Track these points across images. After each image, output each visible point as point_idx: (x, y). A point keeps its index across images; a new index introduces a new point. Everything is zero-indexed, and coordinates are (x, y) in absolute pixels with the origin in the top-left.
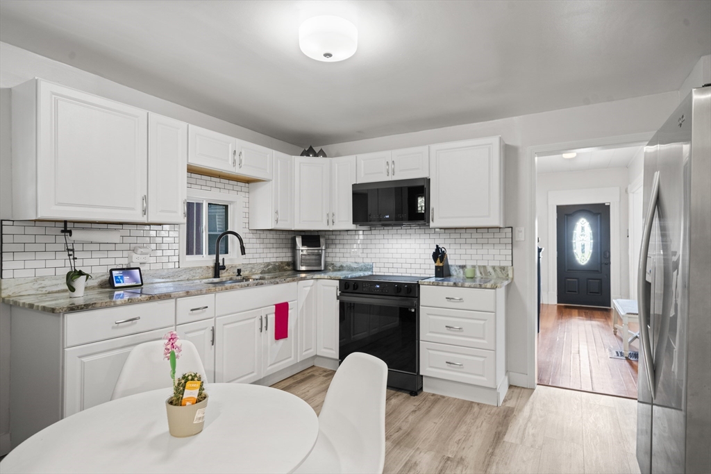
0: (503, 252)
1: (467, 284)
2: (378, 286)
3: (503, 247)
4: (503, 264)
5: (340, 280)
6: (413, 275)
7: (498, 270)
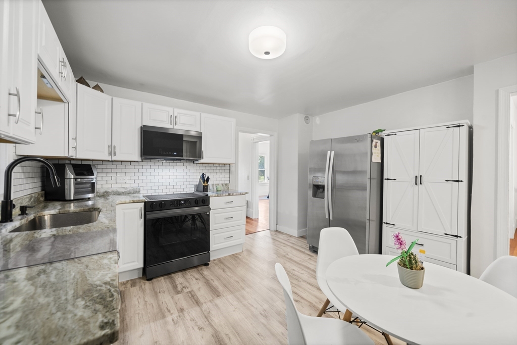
0: (226, 176)
1: (224, 195)
2: (183, 202)
3: (226, 174)
4: (226, 182)
5: (145, 202)
6: (188, 192)
7: (224, 185)
